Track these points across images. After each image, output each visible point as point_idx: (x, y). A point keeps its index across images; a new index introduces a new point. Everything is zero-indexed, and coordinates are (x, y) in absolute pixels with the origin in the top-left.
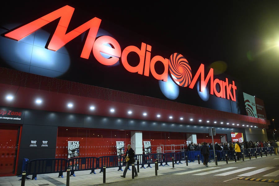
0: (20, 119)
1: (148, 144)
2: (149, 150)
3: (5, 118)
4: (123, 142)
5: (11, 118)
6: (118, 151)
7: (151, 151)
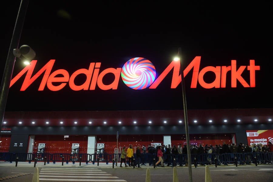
0: (10, 132)
1: (101, 146)
2: (102, 151)
3: (4, 132)
4: (78, 144)
5: (7, 132)
6: (73, 151)
7: (103, 152)
